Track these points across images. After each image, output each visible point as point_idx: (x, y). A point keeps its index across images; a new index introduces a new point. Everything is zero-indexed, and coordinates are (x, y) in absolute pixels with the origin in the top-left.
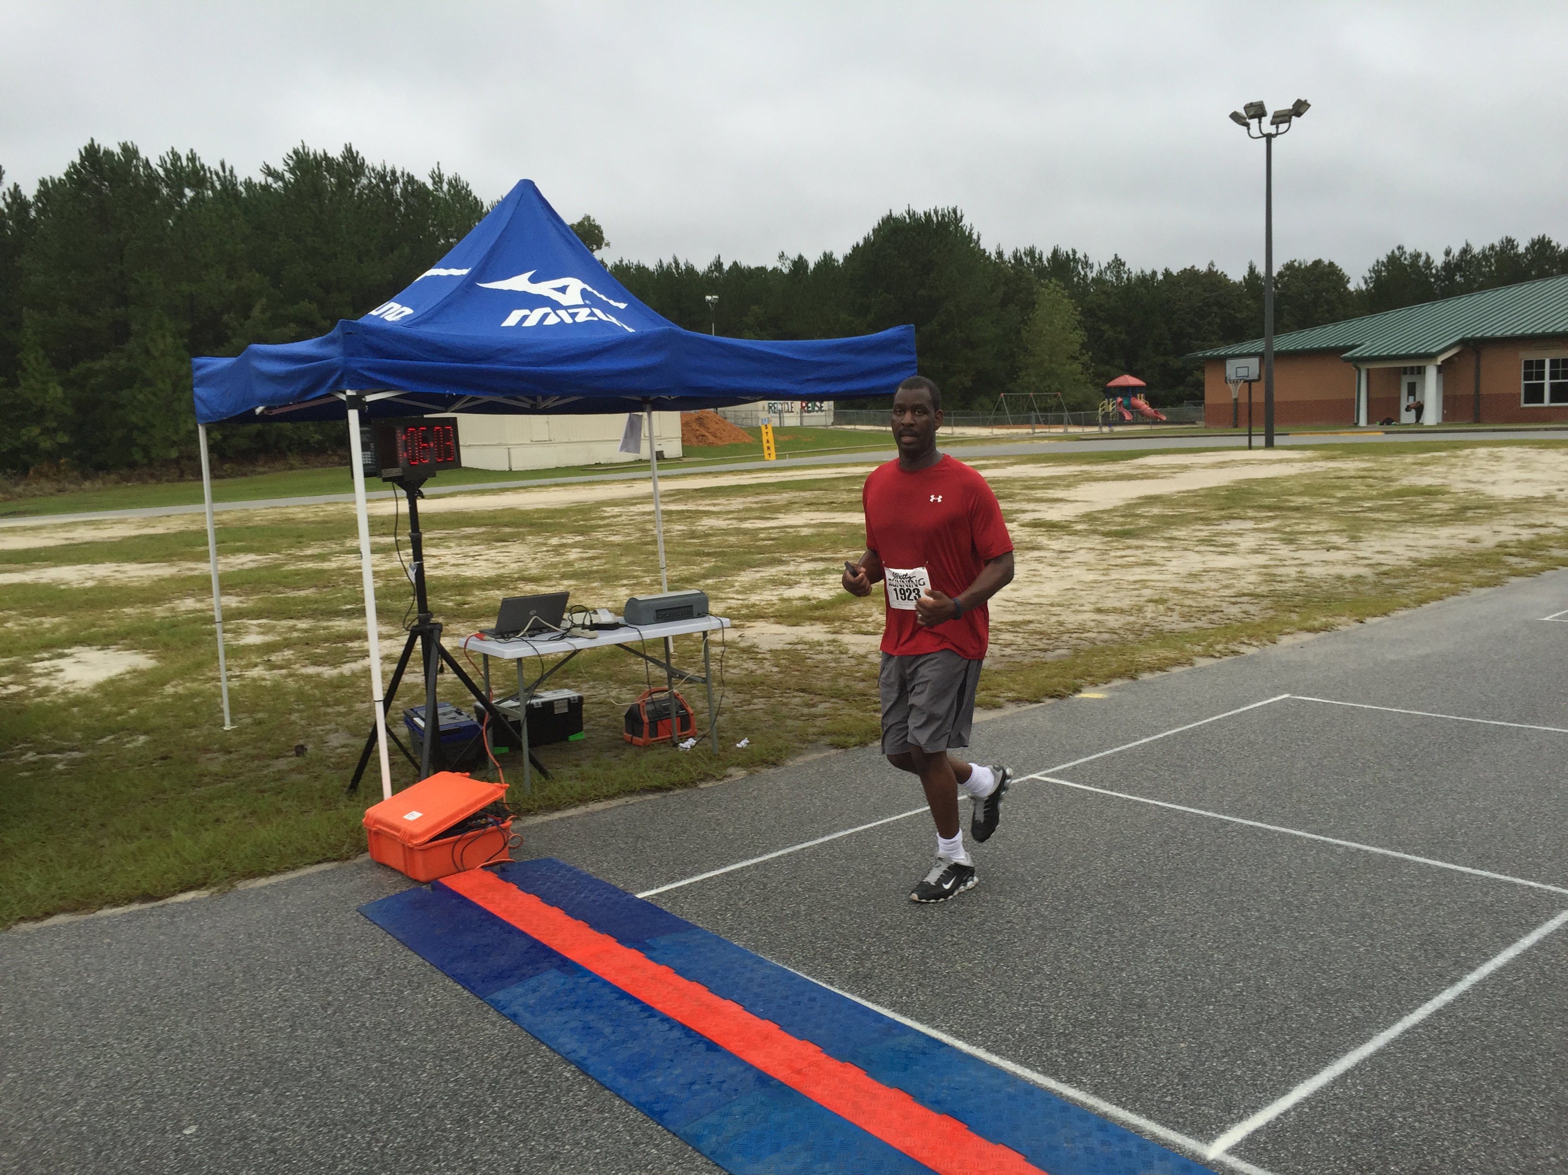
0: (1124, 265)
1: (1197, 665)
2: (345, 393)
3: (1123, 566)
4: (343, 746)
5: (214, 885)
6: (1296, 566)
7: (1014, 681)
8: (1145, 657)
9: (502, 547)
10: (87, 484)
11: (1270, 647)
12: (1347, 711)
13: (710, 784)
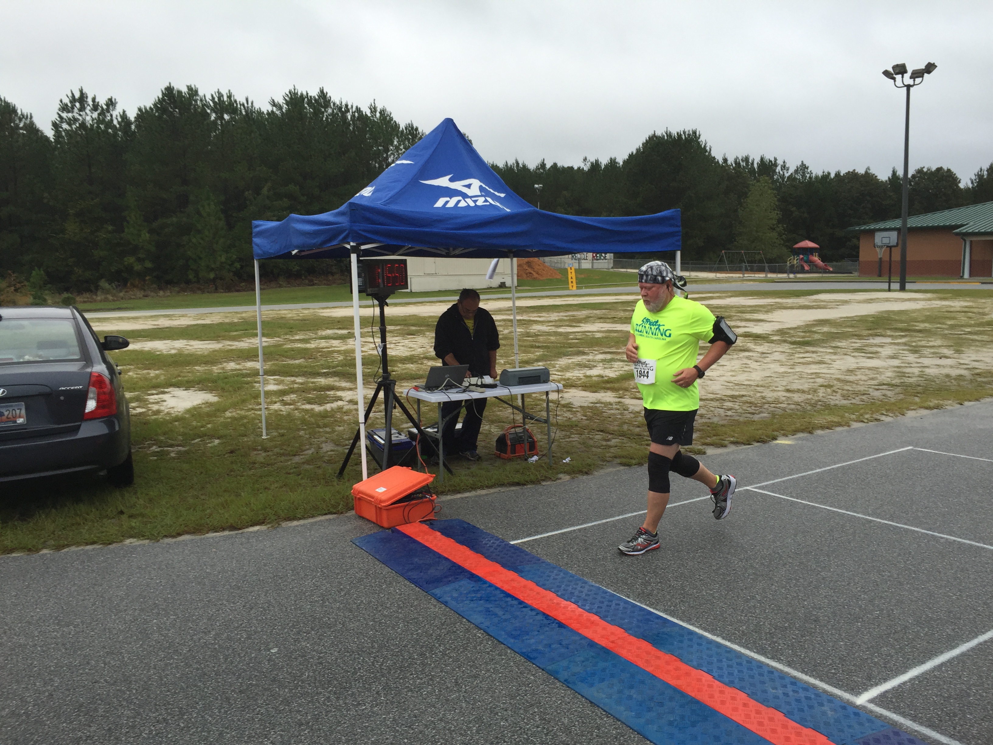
0: (807, 168)
1: (853, 427)
2: (349, 244)
3: (804, 364)
4: (332, 451)
5: (269, 523)
6: (918, 367)
7: (734, 431)
8: (819, 420)
9: (411, 338)
10: (161, 293)
11: (900, 417)
12: (950, 458)
13: (549, 483)
